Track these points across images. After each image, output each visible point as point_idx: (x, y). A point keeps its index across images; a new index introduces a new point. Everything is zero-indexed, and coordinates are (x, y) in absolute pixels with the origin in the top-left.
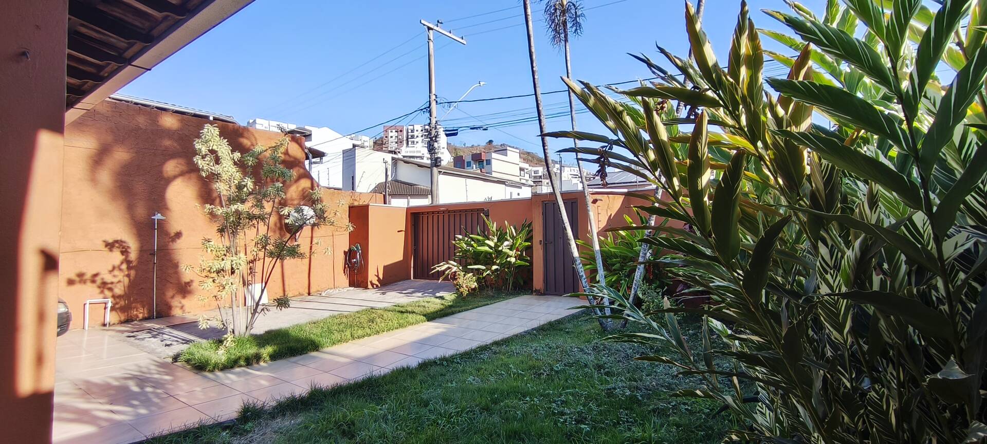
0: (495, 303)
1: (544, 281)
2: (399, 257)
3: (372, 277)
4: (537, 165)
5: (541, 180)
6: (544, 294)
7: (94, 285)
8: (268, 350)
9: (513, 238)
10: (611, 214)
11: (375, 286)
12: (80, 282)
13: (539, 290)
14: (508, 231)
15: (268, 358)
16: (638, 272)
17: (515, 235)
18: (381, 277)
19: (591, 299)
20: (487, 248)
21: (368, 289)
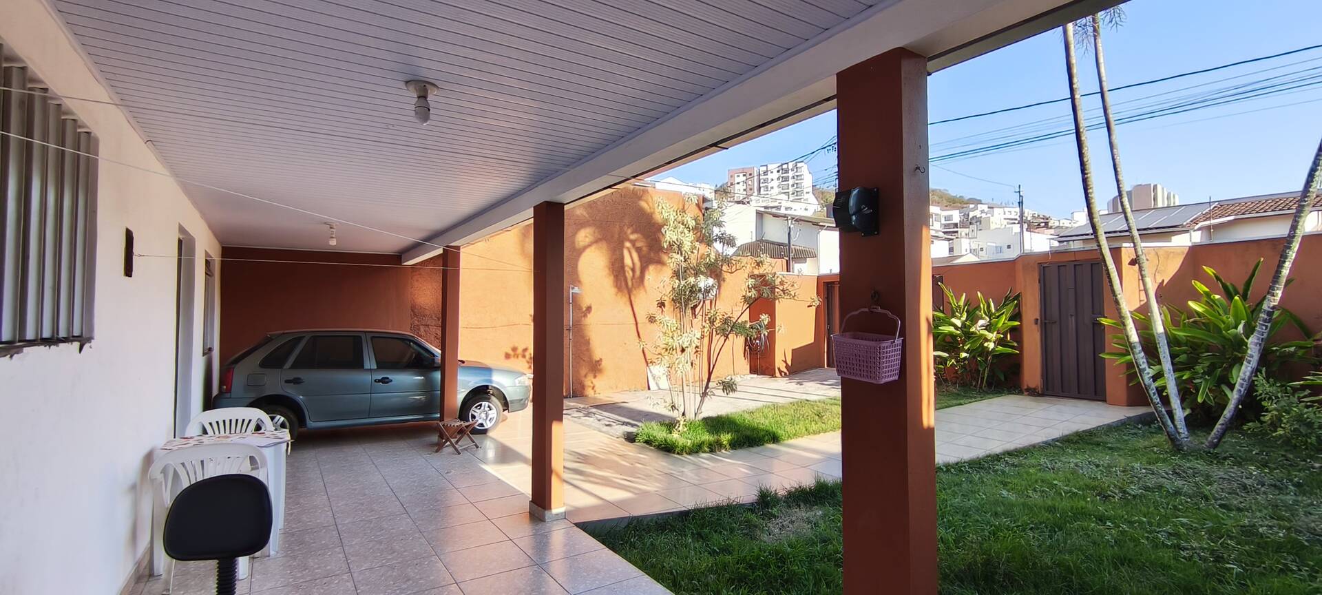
0: (970, 402)
1: (1042, 376)
2: (809, 339)
3: (779, 363)
4: (947, 208)
5: (956, 230)
6: (1042, 395)
7: (524, 360)
8: (726, 438)
9: (990, 315)
10: (1163, 281)
11: (783, 374)
12: (514, 356)
13: (1035, 389)
14: (982, 306)
15: (728, 447)
16: (1247, 367)
17: (993, 311)
18: (789, 363)
19: (1158, 403)
20: (952, 329)
21: (776, 377)
